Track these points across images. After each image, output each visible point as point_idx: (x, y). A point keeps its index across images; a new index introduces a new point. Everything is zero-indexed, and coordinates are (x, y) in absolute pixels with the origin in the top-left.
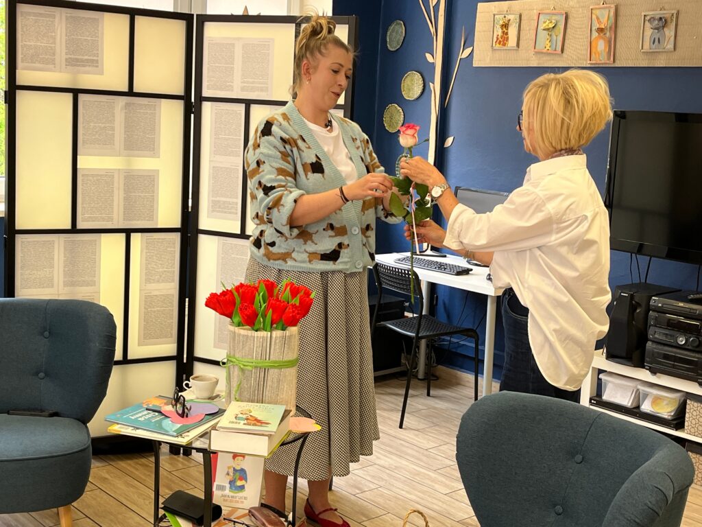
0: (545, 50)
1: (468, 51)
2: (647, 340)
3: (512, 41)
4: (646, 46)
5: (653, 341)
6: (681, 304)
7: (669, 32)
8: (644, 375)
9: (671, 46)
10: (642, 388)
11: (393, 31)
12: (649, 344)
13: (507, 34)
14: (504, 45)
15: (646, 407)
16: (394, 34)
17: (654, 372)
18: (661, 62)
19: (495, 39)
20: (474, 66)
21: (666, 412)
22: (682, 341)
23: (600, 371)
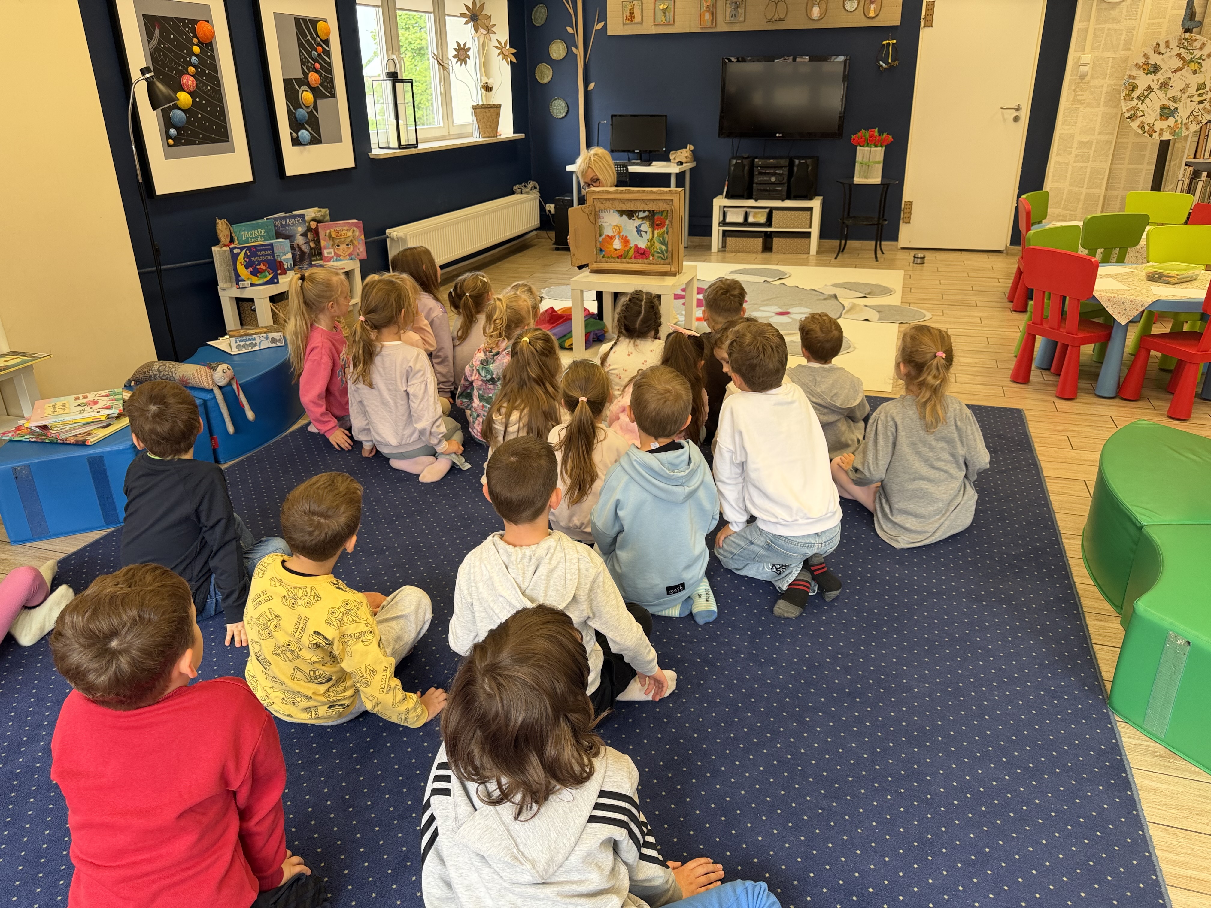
0: (662, 23)
1: (601, 25)
2: (753, 183)
3: (638, 18)
4: (728, 19)
5: (757, 184)
6: (772, 161)
7: (741, 10)
8: (751, 203)
9: (742, 19)
10: (748, 210)
11: (536, 11)
12: (754, 185)
13: (633, 13)
14: (632, 21)
15: (751, 220)
16: (538, 14)
17: (756, 200)
18: (736, 28)
19: (625, 18)
20: (608, 34)
21: (763, 220)
22: (773, 179)
23: (725, 207)
